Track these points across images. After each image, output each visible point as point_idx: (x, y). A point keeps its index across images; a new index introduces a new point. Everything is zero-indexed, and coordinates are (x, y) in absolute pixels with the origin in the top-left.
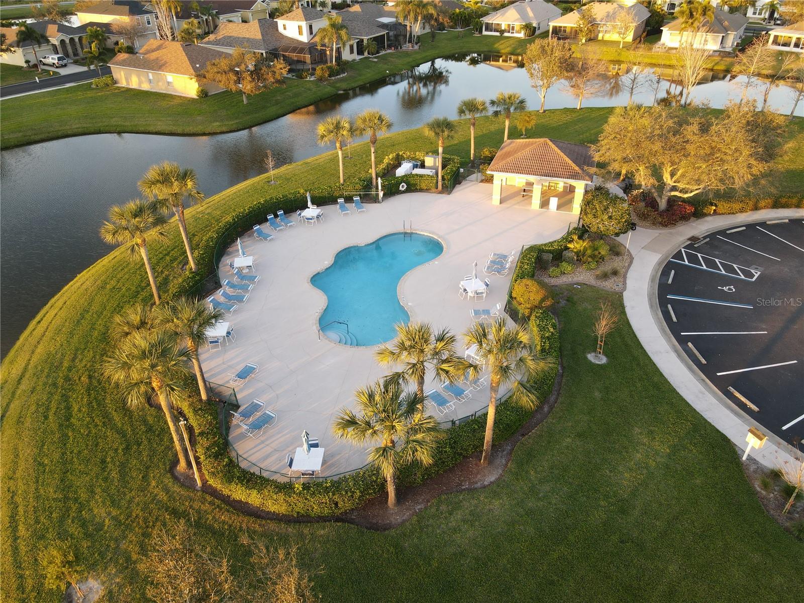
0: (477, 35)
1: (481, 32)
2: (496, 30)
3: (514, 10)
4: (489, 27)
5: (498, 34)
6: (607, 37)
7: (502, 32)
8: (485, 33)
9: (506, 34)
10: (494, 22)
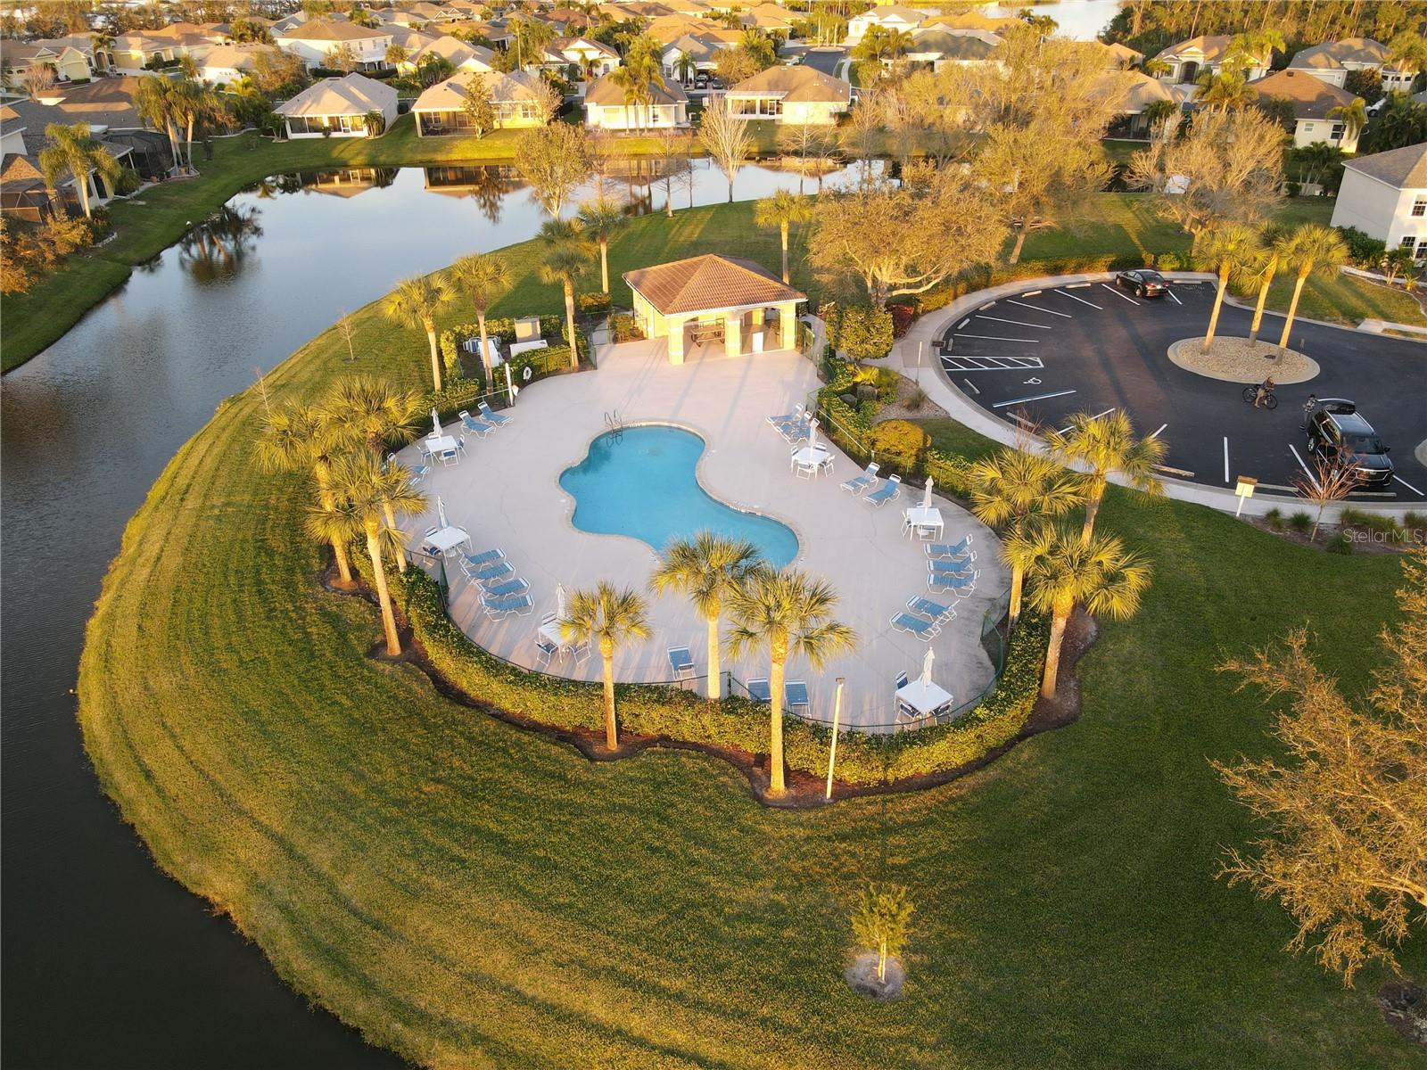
0: (276, 140)
1: (285, 135)
2: (316, 130)
3: (333, 93)
4: (299, 125)
5: (319, 135)
6: (507, 124)
7: (326, 131)
8: (293, 136)
9: (335, 135)
10: (305, 116)
